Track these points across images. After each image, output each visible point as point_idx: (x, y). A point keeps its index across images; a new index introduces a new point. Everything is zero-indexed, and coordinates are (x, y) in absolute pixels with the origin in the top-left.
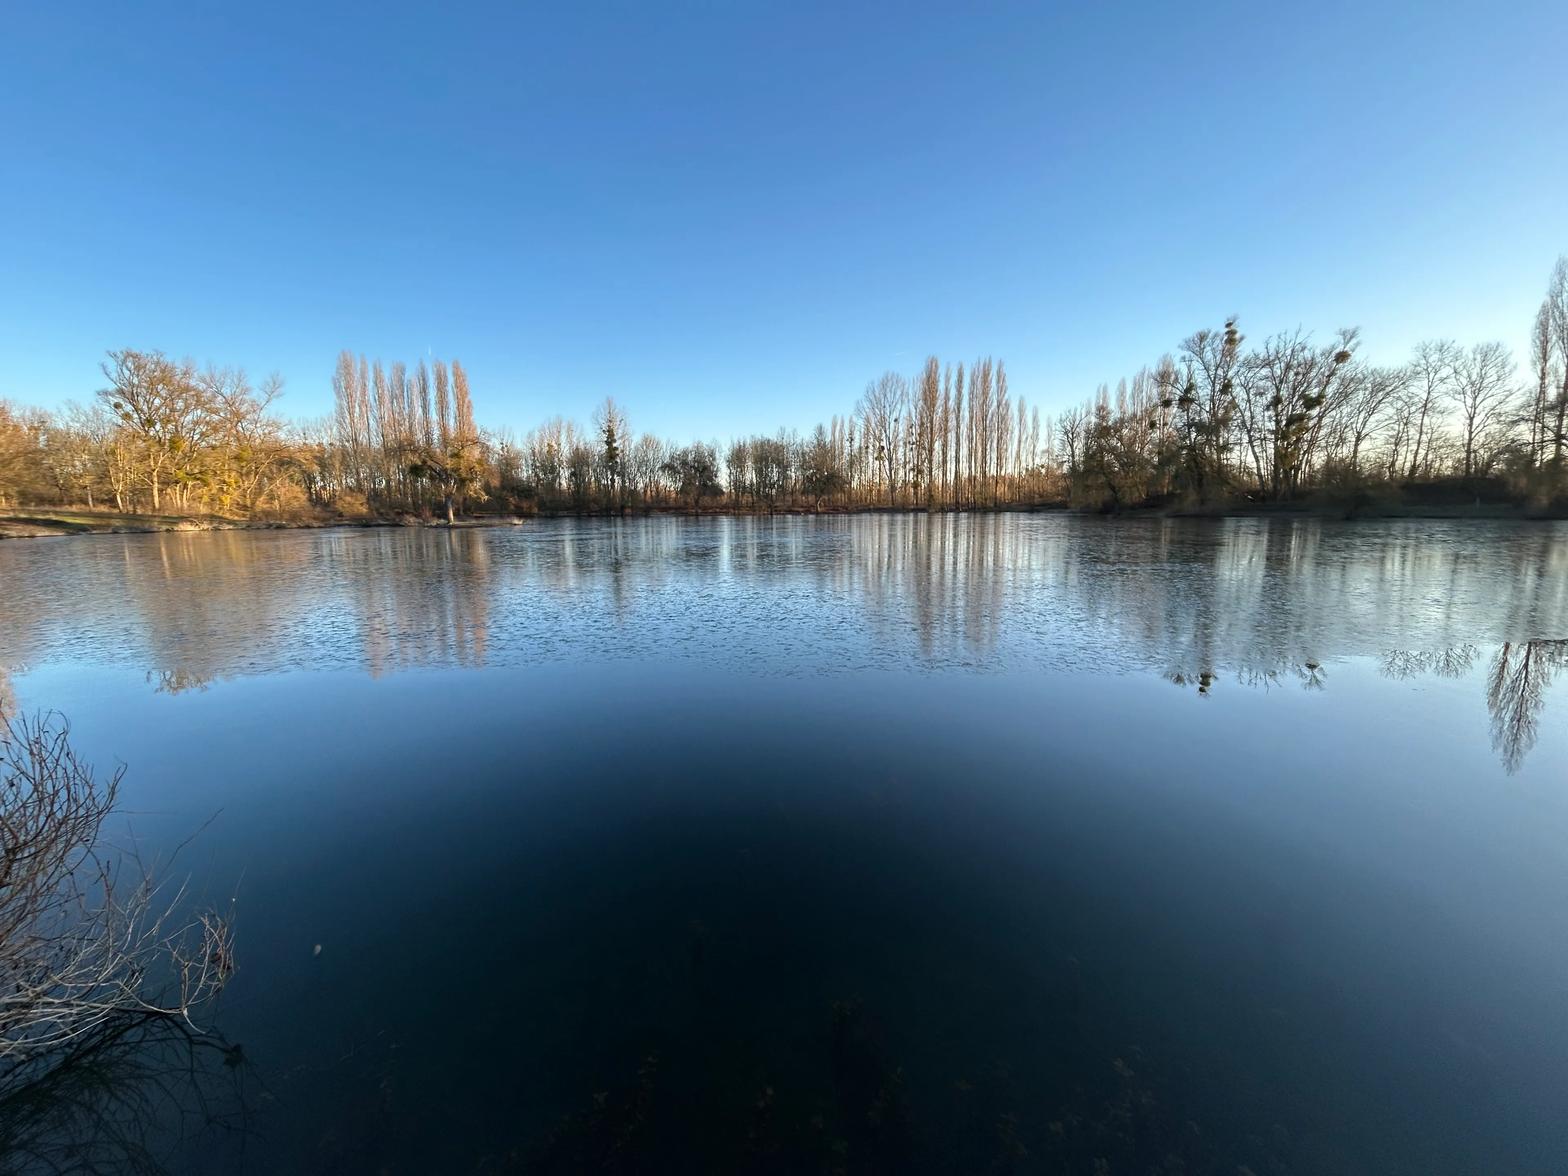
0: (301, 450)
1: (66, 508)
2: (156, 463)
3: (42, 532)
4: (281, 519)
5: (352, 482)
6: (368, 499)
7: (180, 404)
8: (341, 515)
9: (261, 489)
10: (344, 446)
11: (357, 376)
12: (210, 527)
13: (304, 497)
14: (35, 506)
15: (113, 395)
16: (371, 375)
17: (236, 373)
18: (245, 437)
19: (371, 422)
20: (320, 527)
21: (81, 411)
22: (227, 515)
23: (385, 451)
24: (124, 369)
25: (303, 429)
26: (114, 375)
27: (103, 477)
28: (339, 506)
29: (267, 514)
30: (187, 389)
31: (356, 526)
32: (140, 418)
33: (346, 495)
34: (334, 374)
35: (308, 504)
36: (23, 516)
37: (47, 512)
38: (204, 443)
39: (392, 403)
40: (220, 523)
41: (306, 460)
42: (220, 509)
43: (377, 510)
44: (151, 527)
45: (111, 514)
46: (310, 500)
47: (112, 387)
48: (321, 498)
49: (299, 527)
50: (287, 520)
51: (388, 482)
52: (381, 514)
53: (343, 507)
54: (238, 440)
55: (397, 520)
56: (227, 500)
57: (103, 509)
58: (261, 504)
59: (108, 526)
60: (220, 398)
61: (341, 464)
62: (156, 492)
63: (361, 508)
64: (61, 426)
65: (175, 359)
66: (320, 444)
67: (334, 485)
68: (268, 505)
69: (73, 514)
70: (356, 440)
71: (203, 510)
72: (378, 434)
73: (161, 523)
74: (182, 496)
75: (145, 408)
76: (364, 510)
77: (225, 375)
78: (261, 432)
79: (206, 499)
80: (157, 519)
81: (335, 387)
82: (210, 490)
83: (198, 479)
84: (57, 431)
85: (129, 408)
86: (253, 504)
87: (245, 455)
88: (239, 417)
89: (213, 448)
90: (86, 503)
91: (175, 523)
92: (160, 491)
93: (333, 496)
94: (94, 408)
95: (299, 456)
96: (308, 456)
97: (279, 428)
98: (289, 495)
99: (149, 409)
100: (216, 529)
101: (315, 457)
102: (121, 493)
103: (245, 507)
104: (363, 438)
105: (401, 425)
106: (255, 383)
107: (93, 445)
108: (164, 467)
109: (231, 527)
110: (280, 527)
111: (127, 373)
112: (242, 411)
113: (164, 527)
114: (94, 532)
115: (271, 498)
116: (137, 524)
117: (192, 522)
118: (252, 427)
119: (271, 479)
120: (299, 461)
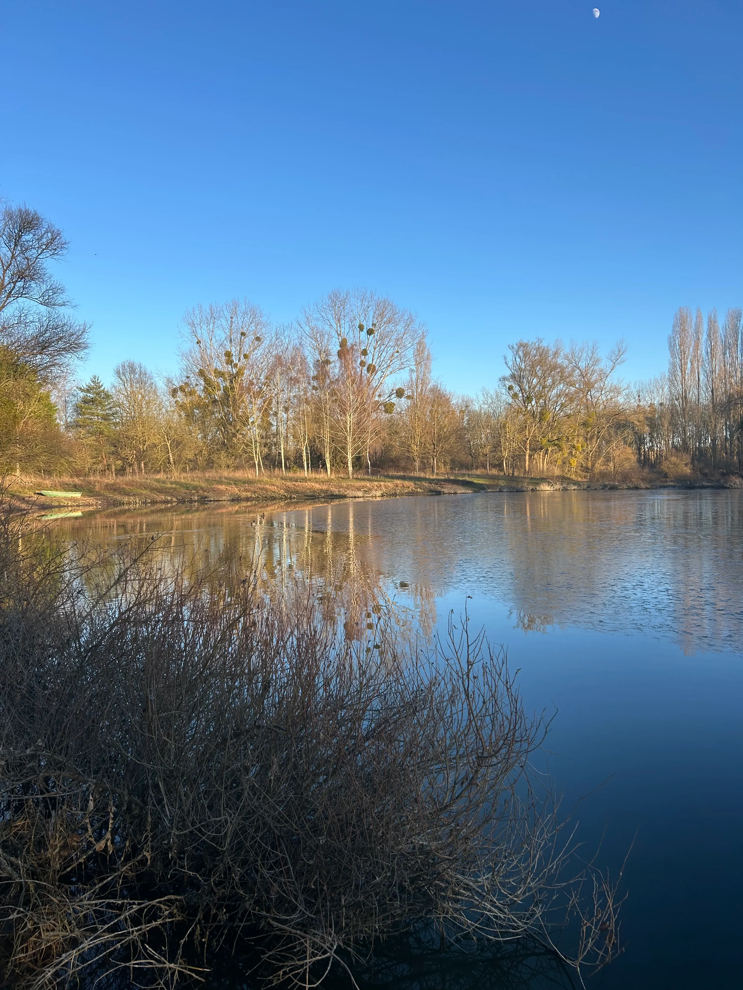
0: (635, 412)
1: (475, 472)
2: (529, 433)
3: (461, 490)
4: (614, 480)
5: (678, 440)
6: (693, 459)
7: (549, 381)
8: (666, 476)
9: (600, 452)
10: (673, 405)
11: (691, 331)
12: (561, 487)
13: (634, 458)
14: (458, 470)
15: (508, 380)
16: (705, 327)
17: (590, 347)
18: (593, 404)
19: (702, 377)
20: (647, 488)
21: (489, 395)
22: (573, 477)
23: (714, 407)
24: (517, 357)
25: (639, 392)
26: (510, 364)
27: (497, 447)
28: (665, 466)
29: (603, 475)
30: (554, 368)
31: (680, 487)
32: (523, 396)
33: (672, 455)
34: (671, 333)
35: (637, 465)
36: (452, 478)
37: (464, 475)
38: (562, 413)
39: (725, 354)
40: (568, 484)
41: (639, 421)
42: (569, 471)
43: (701, 470)
44: (522, 487)
45: (499, 476)
46: (639, 461)
47: (508, 373)
48: (649, 459)
49: (629, 488)
50: (619, 481)
51: (713, 441)
52: (705, 475)
53: (668, 468)
54: (587, 407)
55: (722, 481)
56: (574, 462)
57: (494, 472)
58: (599, 466)
59: (497, 485)
60: (578, 371)
61: (670, 423)
62: (527, 457)
63: (685, 468)
64: (477, 408)
65: (548, 343)
66: (651, 405)
67: (661, 446)
68: (604, 467)
69: (478, 476)
70: (686, 397)
71: (557, 472)
72: (707, 389)
73: (529, 484)
74: (544, 459)
75: (527, 388)
76: (688, 470)
77: (582, 350)
78: (604, 399)
79: (559, 462)
80: (527, 480)
81: (670, 346)
82: (563, 454)
83: (556, 445)
84: (474, 412)
85: (516, 389)
86: (593, 465)
87: (591, 421)
88: (589, 386)
89: (569, 416)
90: (485, 468)
91: (538, 484)
92: (530, 456)
93: (659, 456)
94: (496, 392)
95: (633, 419)
96: (641, 418)
97: (619, 393)
98: (622, 457)
99: (529, 387)
100: (565, 489)
101: (647, 418)
102: (506, 459)
103: (586, 470)
104: (692, 396)
105: (732, 377)
106: (603, 354)
107: (493, 421)
108: (535, 436)
109: (576, 487)
110: (613, 488)
111: (518, 360)
112: (592, 381)
113: (530, 487)
114: (489, 490)
115: (608, 460)
116: (514, 484)
117: (549, 483)
118: (598, 394)
119: (608, 442)
120: (633, 423)
